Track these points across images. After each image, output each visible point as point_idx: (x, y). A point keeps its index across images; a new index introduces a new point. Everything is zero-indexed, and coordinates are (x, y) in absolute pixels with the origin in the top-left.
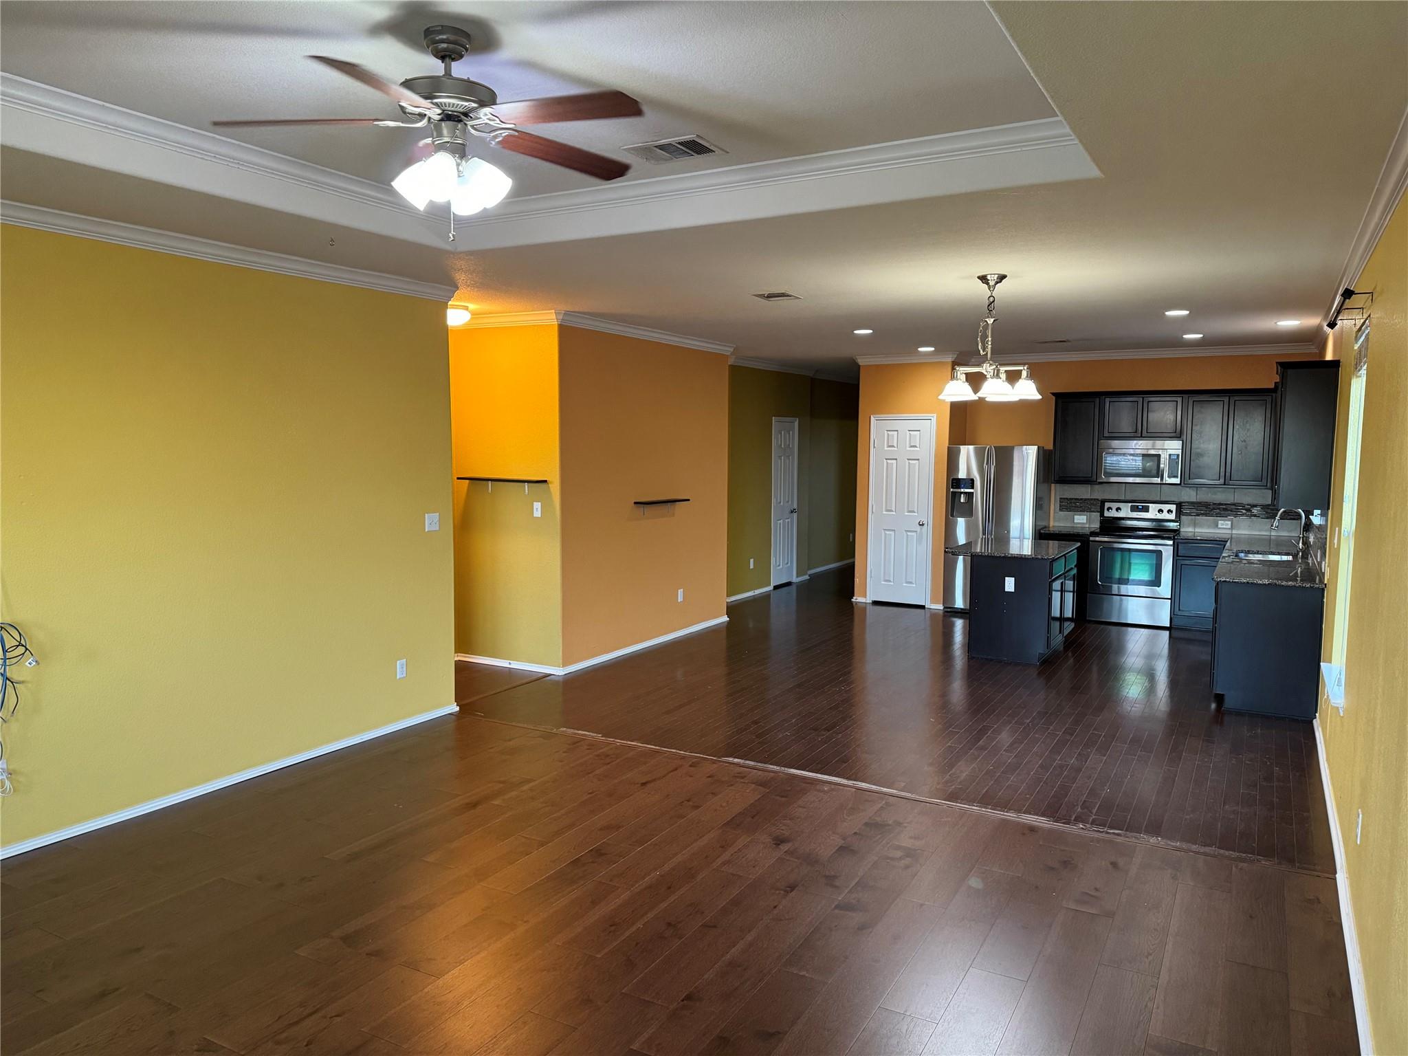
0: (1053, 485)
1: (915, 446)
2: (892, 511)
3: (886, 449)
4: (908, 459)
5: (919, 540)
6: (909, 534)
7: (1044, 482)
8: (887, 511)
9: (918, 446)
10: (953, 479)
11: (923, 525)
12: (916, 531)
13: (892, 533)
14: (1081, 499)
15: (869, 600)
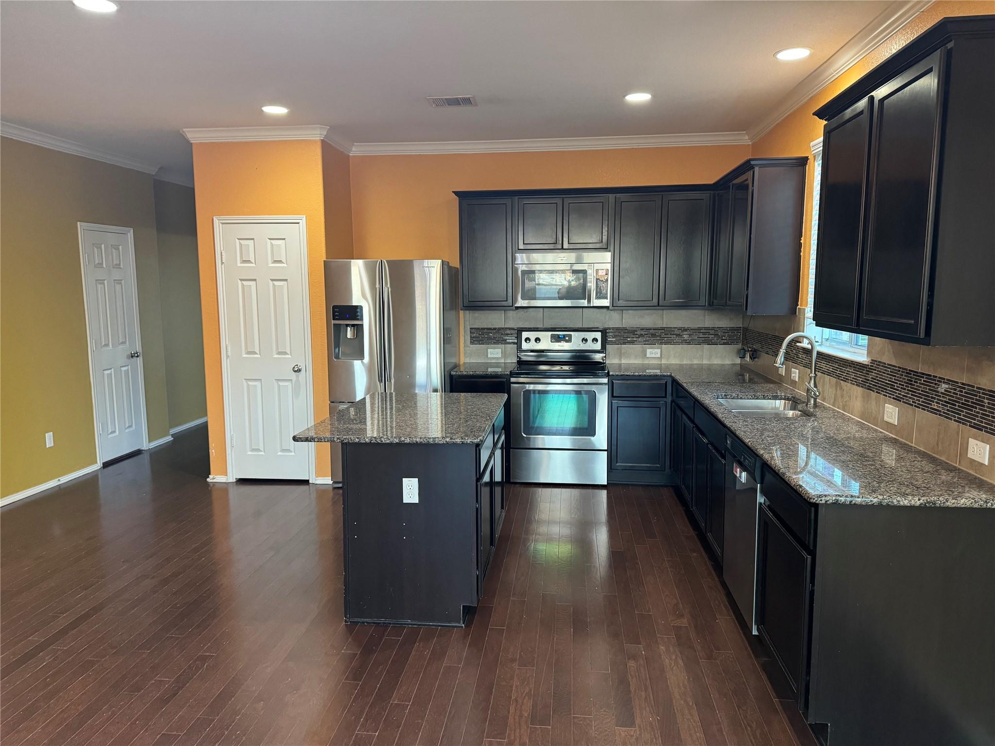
0: (461, 312)
1: (280, 262)
2: (255, 353)
3: (239, 265)
4: (272, 280)
5: (296, 392)
6: (281, 383)
7: (451, 309)
8: (249, 353)
9: (284, 261)
10: (334, 307)
11: (299, 370)
12: (291, 380)
13: (258, 384)
14: (495, 329)
15: (231, 478)
